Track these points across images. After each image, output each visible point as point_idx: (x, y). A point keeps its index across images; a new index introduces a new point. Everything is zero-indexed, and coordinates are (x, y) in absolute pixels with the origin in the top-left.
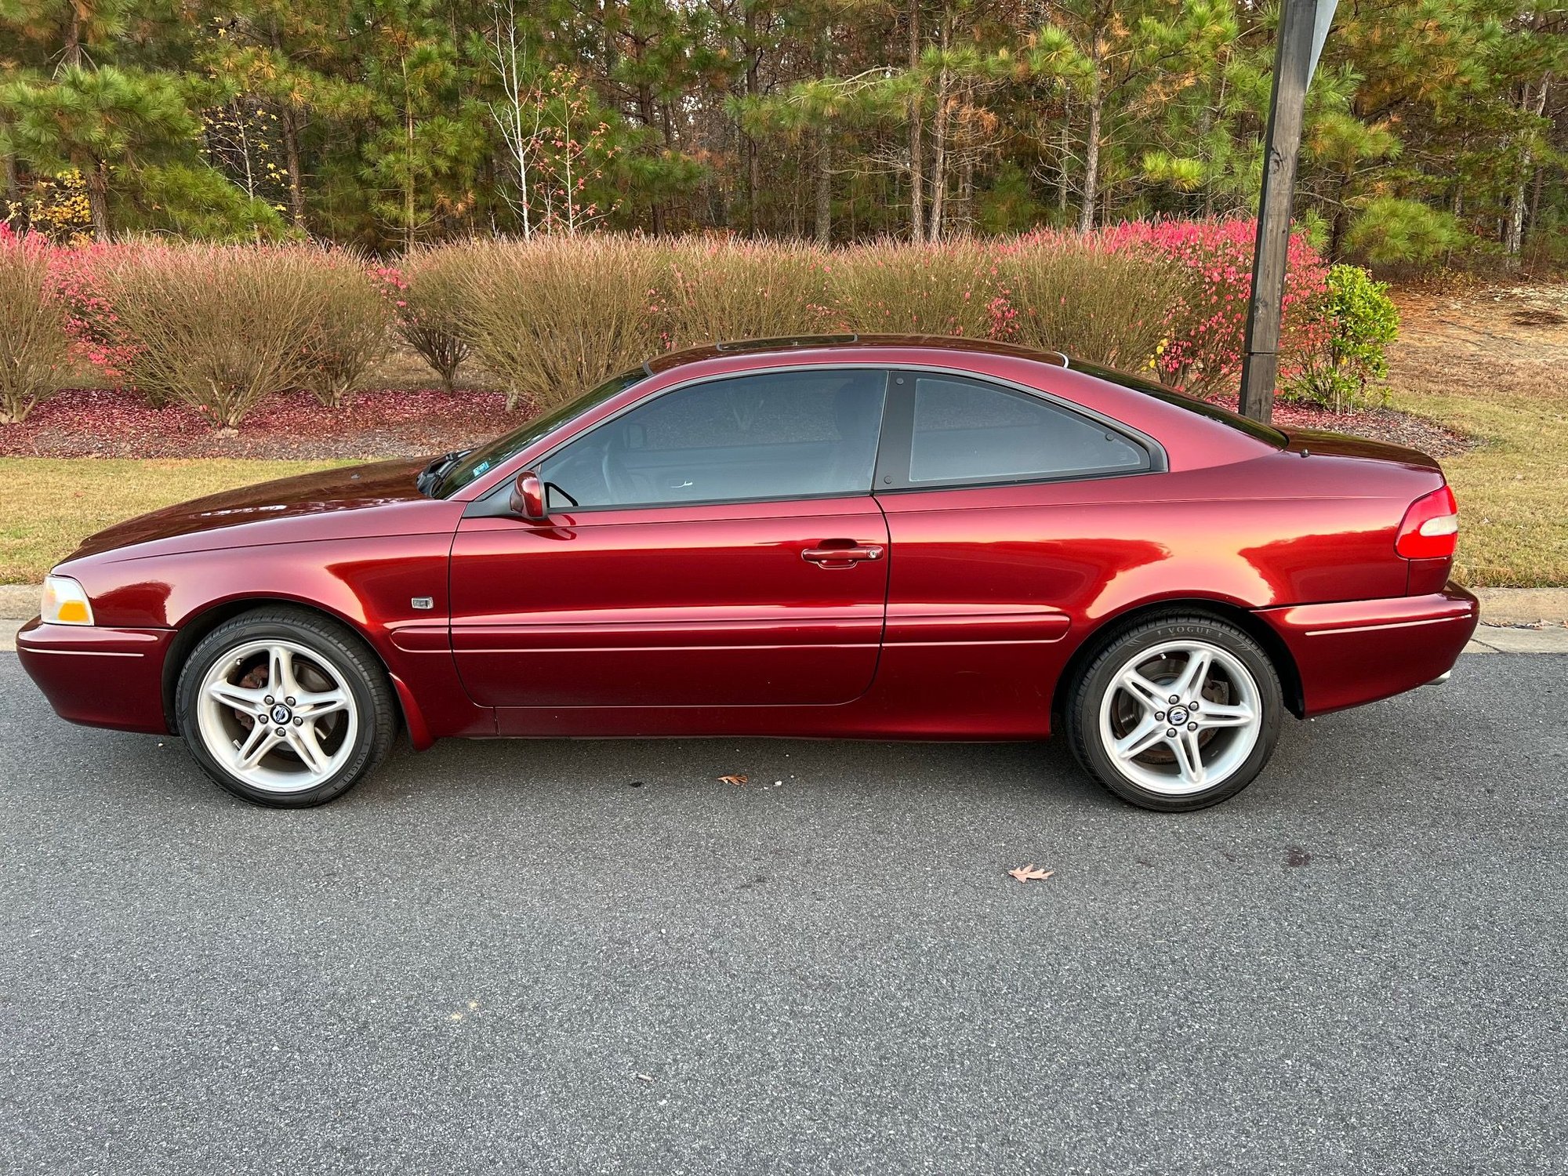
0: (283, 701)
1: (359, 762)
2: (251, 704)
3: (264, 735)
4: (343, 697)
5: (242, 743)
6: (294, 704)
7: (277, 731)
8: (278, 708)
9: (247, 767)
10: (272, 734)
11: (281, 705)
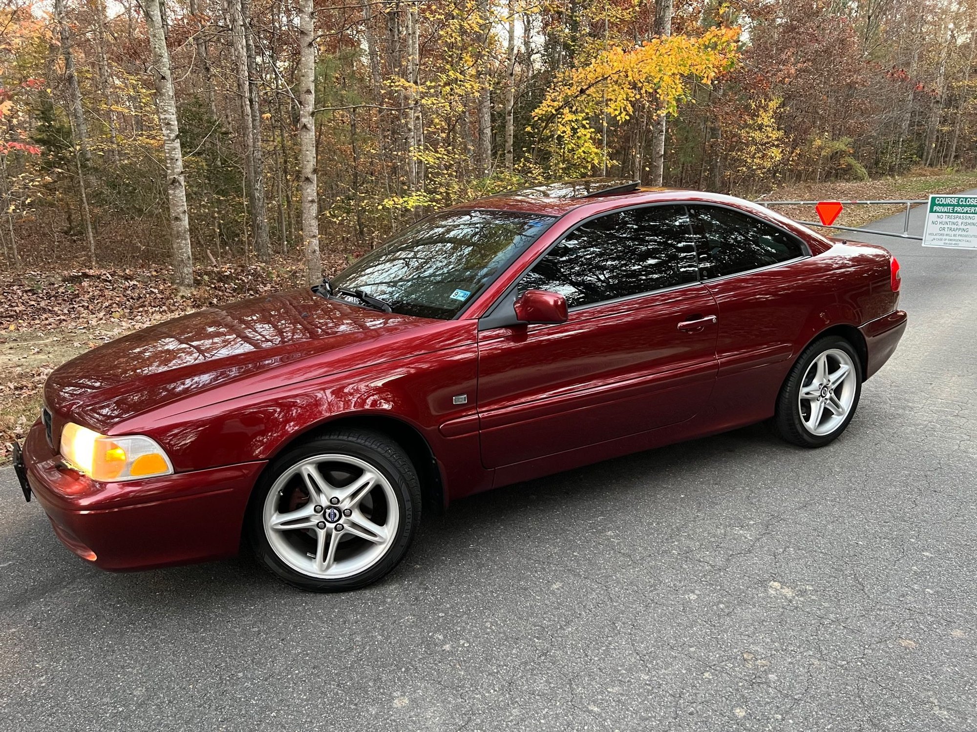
0: (329, 504)
1: (409, 517)
2: (306, 519)
3: (328, 536)
4: (371, 476)
5: (315, 552)
6: (338, 501)
7: (335, 528)
8: (328, 511)
9: (328, 567)
10: (334, 532)
11: (329, 507)
